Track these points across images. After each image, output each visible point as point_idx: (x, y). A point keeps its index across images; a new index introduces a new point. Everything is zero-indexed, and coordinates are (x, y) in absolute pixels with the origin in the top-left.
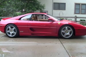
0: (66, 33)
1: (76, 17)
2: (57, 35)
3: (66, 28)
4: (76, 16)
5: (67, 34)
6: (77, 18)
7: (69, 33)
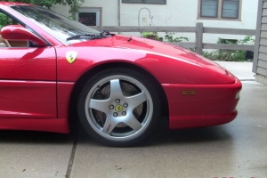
0: (116, 115)
1: (201, 30)
2: (60, 123)
3: (115, 82)
4: (201, 24)
5: (121, 119)
6: (205, 30)
7: (129, 113)
